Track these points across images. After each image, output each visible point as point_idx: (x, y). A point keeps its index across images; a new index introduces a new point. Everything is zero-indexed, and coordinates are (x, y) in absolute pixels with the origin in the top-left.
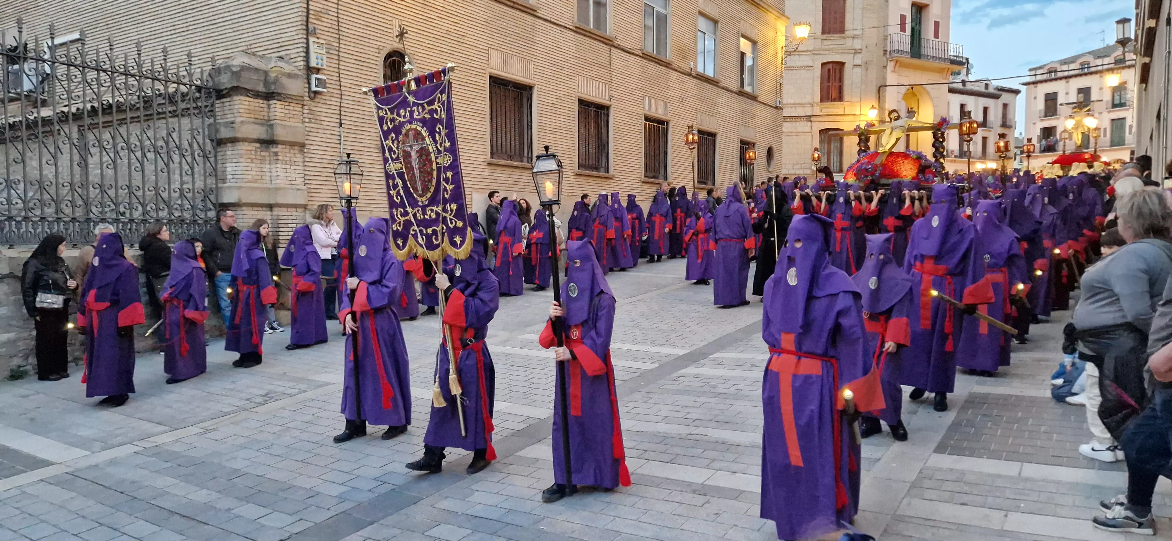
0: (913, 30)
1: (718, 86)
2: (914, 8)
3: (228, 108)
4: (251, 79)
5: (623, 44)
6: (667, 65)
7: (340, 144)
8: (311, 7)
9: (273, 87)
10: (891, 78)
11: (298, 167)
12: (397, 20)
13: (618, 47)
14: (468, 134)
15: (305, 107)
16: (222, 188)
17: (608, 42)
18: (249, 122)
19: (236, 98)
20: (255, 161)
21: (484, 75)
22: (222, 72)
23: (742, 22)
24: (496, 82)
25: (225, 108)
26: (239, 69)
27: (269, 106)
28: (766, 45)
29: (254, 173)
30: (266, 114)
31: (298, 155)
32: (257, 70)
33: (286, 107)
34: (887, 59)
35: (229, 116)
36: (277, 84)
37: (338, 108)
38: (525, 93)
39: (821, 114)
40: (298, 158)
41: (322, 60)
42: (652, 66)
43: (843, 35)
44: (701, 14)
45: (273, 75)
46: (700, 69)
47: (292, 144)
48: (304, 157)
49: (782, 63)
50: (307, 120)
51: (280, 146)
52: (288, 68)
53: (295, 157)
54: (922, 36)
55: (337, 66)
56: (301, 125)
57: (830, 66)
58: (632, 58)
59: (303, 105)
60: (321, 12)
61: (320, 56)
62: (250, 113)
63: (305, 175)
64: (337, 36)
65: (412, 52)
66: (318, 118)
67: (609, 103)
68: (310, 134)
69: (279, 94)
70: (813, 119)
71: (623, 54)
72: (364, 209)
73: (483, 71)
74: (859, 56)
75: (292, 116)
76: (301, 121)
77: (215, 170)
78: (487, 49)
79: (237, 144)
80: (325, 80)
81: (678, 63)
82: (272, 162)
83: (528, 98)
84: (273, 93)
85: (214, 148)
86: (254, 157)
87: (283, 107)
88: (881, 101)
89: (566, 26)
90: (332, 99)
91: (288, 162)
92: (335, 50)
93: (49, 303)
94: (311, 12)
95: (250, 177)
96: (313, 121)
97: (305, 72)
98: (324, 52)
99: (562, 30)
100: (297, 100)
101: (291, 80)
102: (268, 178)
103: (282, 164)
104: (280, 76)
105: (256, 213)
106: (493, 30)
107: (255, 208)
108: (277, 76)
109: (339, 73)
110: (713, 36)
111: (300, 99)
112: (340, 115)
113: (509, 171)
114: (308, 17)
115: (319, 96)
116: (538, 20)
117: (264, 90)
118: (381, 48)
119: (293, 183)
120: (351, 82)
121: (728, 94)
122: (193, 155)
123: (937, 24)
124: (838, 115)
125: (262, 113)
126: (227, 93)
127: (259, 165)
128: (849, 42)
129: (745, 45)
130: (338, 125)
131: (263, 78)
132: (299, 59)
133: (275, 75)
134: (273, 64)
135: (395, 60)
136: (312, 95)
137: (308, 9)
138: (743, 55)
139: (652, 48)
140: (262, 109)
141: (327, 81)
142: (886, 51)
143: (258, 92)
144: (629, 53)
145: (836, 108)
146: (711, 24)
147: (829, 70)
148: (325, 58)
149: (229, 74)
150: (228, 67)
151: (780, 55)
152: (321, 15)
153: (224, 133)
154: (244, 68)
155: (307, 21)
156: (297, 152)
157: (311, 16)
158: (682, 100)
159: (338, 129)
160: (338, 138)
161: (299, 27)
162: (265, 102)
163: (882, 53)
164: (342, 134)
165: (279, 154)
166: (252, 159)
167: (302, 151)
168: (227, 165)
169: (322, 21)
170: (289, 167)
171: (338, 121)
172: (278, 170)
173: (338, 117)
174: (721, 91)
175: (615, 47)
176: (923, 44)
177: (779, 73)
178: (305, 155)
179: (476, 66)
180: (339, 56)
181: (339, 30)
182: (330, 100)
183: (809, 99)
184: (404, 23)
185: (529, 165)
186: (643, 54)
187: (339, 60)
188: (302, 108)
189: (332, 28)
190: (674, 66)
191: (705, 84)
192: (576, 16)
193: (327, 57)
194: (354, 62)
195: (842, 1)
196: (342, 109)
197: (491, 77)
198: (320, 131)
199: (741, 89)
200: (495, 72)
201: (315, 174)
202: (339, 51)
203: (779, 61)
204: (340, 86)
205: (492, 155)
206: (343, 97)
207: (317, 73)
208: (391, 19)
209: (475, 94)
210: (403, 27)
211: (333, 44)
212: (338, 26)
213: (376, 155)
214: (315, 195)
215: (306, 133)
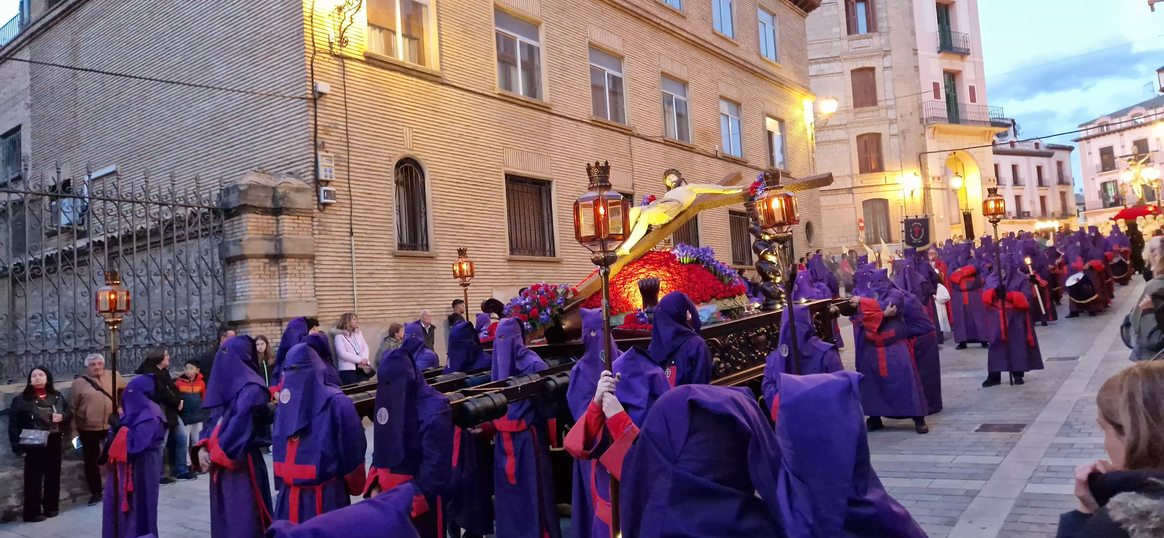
0: (947, 96)
1: (746, 166)
2: (946, 76)
3: (237, 226)
4: (258, 196)
5: (643, 133)
6: (691, 149)
7: (351, 252)
8: (318, 123)
9: (281, 203)
10: (931, 145)
11: (308, 280)
13: (639, 136)
14: (487, 232)
15: (315, 219)
16: (230, 306)
17: (628, 132)
18: (255, 239)
19: (244, 216)
20: (263, 276)
21: (499, 174)
22: (231, 191)
23: (766, 102)
24: (512, 179)
25: (235, 227)
26: (246, 188)
27: (278, 221)
28: (794, 122)
29: (264, 289)
30: (275, 229)
31: (308, 268)
32: (264, 187)
33: (295, 221)
34: (924, 127)
35: (238, 234)
36: (285, 199)
37: (349, 218)
38: (543, 189)
39: (862, 185)
40: (308, 270)
41: (331, 172)
42: (676, 151)
43: (875, 108)
44: (722, 98)
45: (280, 191)
46: (727, 152)
47: (301, 257)
48: (314, 269)
49: (812, 139)
50: (316, 232)
51: (288, 260)
52: (295, 182)
53: (304, 269)
54: (959, 101)
55: (347, 177)
56: (310, 237)
57: (866, 138)
58: (653, 145)
59: (313, 217)
60: (329, 127)
61: (328, 169)
62: (258, 230)
63: (316, 286)
64: (346, 148)
65: (424, 157)
66: (328, 229)
67: (633, 191)
68: (321, 245)
69: (288, 209)
70: (854, 191)
71: (643, 142)
72: (378, 316)
73: (499, 170)
74: (895, 126)
75: (301, 229)
76: (310, 233)
77: (224, 288)
78: (502, 148)
79: (245, 261)
80: (334, 192)
81: (702, 147)
82: (282, 276)
83: (547, 193)
84: (281, 208)
85: (223, 267)
86: (263, 272)
87: (292, 221)
88: (923, 169)
89: (583, 120)
90: (343, 209)
91: (297, 275)
92: (344, 161)
93: (31, 439)
94: (319, 127)
95: (259, 293)
96: (323, 232)
97: (313, 185)
98: (333, 165)
99: (579, 124)
100: (307, 213)
101: (298, 194)
102: (278, 292)
103: (292, 277)
104: (287, 191)
105: (264, 329)
106: (507, 130)
107: (263, 324)
108: (284, 192)
109: (349, 183)
110: (736, 118)
111: (311, 211)
112: (351, 224)
113: (531, 266)
114: (316, 132)
115: (329, 208)
116: (552, 117)
117: (272, 206)
118: (391, 156)
119: (303, 295)
120: (362, 191)
122: (200, 276)
123: (972, 89)
124: (880, 185)
125: (271, 229)
126: (236, 211)
127: (267, 281)
128: (883, 113)
129: (771, 124)
130: (348, 234)
131: (271, 195)
132: (308, 173)
133: (283, 190)
134: (281, 181)
135: (406, 167)
136: (322, 207)
137: (316, 125)
138: (770, 134)
139: (674, 134)
140: (271, 225)
141: (336, 192)
142: (922, 119)
143: (266, 208)
144: (650, 141)
145: (877, 178)
146: (734, 107)
147: (865, 142)
148: (334, 171)
149: (237, 193)
150: (236, 187)
151: (810, 131)
152: (330, 129)
153: (233, 251)
154: (250, 186)
155: (315, 137)
156: (306, 264)
157: (319, 131)
159: (349, 238)
160: (349, 247)
161: (307, 143)
162: (274, 218)
163: (918, 121)
164: (353, 243)
165: (288, 268)
166: (260, 275)
167: (312, 263)
168: (237, 282)
169: (330, 135)
170: (298, 280)
171: (349, 230)
172: (287, 284)
173: (349, 226)
174: (750, 170)
175: (634, 136)
176: (960, 108)
177: (810, 149)
178: (316, 266)
179: (491, 166)
180: (348, 167)
181: (348, 142)
182: (340, 211)
183: (847, 171)
184: (414, 130)
185: (552, 259)
186: (665, 141)
187: (349, 171)
188: (312, 220)
189: (341, 141)
190: (698, 150)
191: (733, 165)
192: (592, 110)
193: (336, 169)
194: (364, 171)
195: (871, 74)
196: (353, 218)
197: (506, 175)
198: (330, 242)
199: (771, 168)
200: (511, 170)
201: (326, 284)
202: (348, 162)
203: (810, 137)
204: (350, 195)
205: (512, 251)
206: (353, 206)
207: (326, 186)
208: (401, 127)
209: (491, 193)
210: (414, 134)
211: (342, 156)
212: (348, 139)
213: (389, 261)
214: (326, 306)
215: (316, 245)
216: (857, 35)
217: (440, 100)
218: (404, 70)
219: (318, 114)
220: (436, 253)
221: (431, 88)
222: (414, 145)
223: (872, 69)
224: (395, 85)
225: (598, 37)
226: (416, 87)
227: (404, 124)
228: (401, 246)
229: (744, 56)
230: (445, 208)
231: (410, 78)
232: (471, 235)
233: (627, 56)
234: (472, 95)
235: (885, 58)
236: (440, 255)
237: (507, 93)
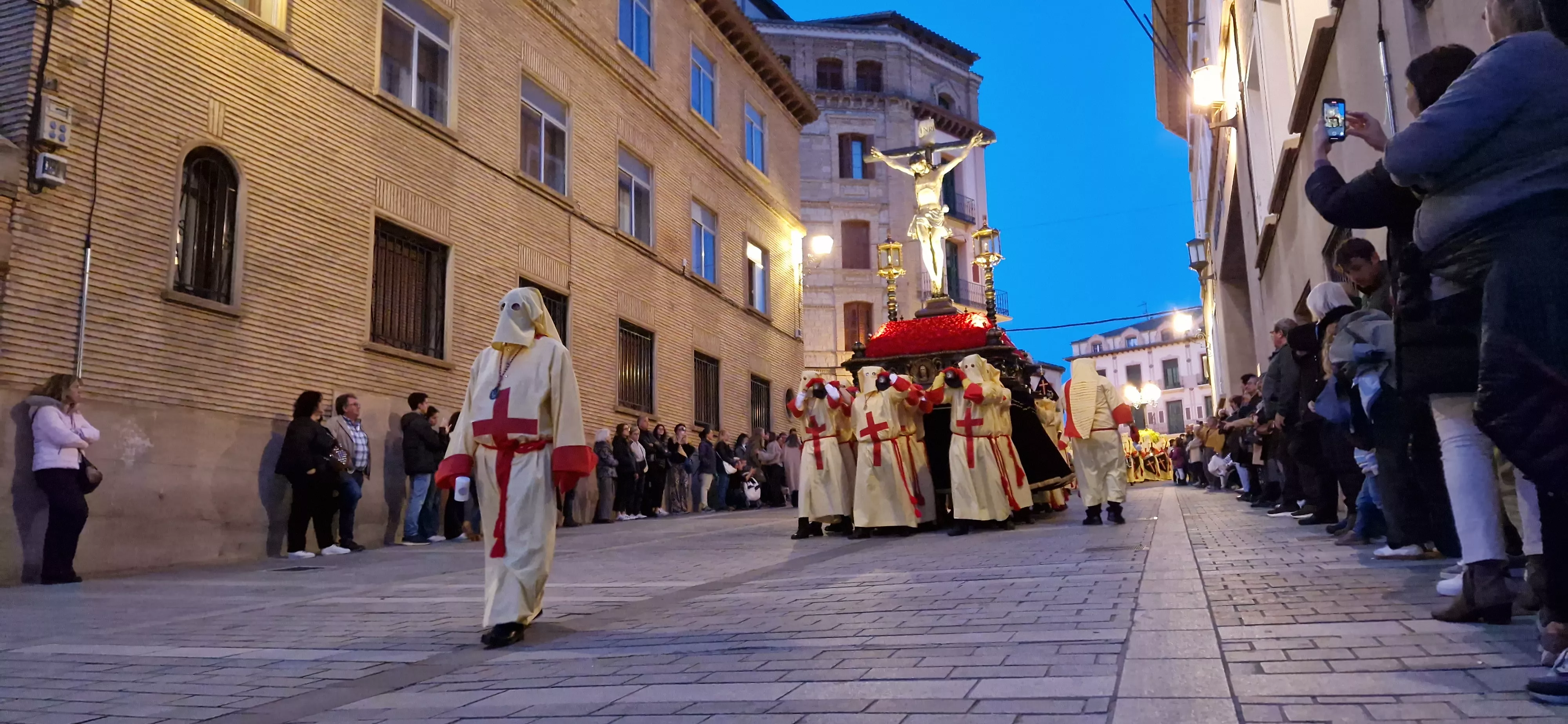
1: (719, 297)
5: (588, 215)
6: (650, 255)
7: (83, 276)
8: (51, 47)
12: (217, 103)
13: (582, 218)
14: (333, 298)
15: (18, 204)
17: (568, 209)
21: (366, 214)
23: (748, 221)
24: (386, 229)
28: (779, 256)
37: (85, 217)
38: (435, 258)
42: (630, 251)
43: (867, 271)
44: (696, 200)
46: (695, 270)
48: (5, 288)
49: (800, 283)
54: (960, 277)
55: (93, 149)
56: (6, 233)
57: (855, 307)
58: (601, 236)
59: (14, 200)
60: (71, 59)
61: (58, 124)
64: (98, 103)
65: (242, 156)
66: (42, 226)
67: (568, 291)
68: (23, 250)
71: (589, 228)
72: (119, 394)
73: (366, 209)
76: (6, 226)
78: (374, 177)
80: (65, 165)
81: (665, 256)
83: (439, 263)
89: (504, 172)
90: (76, 200)
92: (92, 123)
94: (50, 54)
96: (31, 229)
97: (27, 147)
98: (69, 120)
99: (497, 176)
100: (5, 189)
109: (95, 161)
110: (711, 230)
112: (89, 228)
113: (404, 364)
114: (44, 61)
115: (49, 191)
116: (459, 155)
118: (181, 137)
120: (119, 180)
121: (732, 310)
129: (754, 253)
130: (83, 245)
132: (17, 126)
135: (206, 165)
136: (36, 187)
137: (46, 50)
138: (751, 264)
139: (630, 229)
141: (68, 168)
142: (919, 292)
144: (598, 229)
146: (708, 216)
147: (854, 312)
148: (69, 133)
151: (798, 274)
152: (71, 63)
155: (42, 68)
157: (50, 61)
158: (672, 307)
159: (81, 251)
160: (80, 265)
163: (915, 294)
164: (89, 261)
167: (2, 278)
169: (72, 74)
171: (84, 238)
173: (84, 230)
174: (724, 305)
175: (575, 215)
176: (961, 286)
177: (797, 296)
178: (7, 284)
179: (353, 198)
180: (98, 133)
181: (103, 94)
182: (73, 202)
183: (831, 347)
184: (228, 109)
185: (438, 361)
186: (617, 234)
187: (97, 140)
188: (13, 205)
189: (90, 88)
190: (659, 258)
191: (703, 291)
192: (519, 163)
193: (73, 131)
194: (127, 148)
195: (864, 231)
196: (93, 219)
197: (378, 220)
198: (44, 248)
199: (750, 307)
200: (385, 213)
201: (23, 320)
202: (99, 127)
203: (797, 282)
204: (95, 181)
205: (374, 337)
206: (97, 200)
207: (51, 152)
208: (206, 98)
209: (350, 239)
210: (227, 114)
211: (90, 113)
212: (103, 87)
213: (156, 306)
214: (18, 357)
215: (13, 247)
216: (850, 179)
217: (280, 77)
218: (222, 12)
219: (53, 33)
220: (244, 311)
221: (268, 54)
222: (226, 132)
223: (866, 225)
224: (204, 31)
225: (535, 65)
226: (241, 45)
227: (213, 95)
228: (180, 287)
229: (725, 152)
230: (267, 243)
231: (231, 28)
232: (308, 296)
233: (574, 104)
234: (335, 85)
235: (882, 213)
236: (251, 316)
237: (391, 98)
